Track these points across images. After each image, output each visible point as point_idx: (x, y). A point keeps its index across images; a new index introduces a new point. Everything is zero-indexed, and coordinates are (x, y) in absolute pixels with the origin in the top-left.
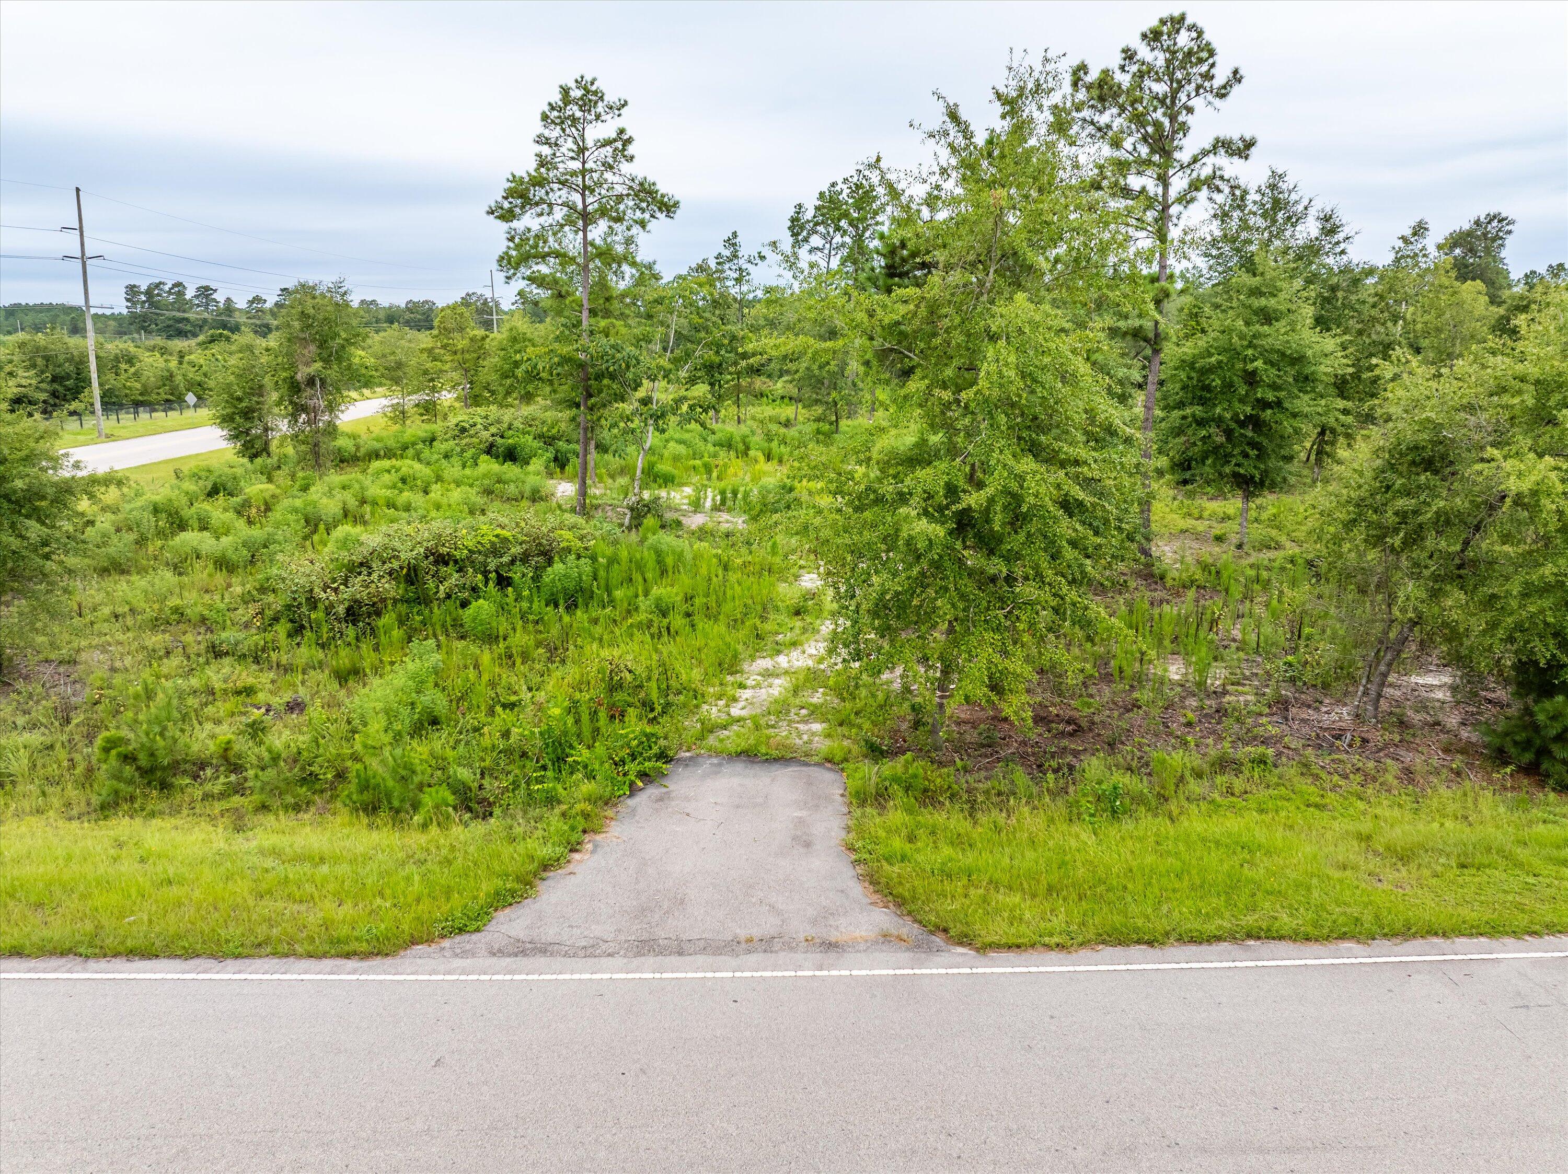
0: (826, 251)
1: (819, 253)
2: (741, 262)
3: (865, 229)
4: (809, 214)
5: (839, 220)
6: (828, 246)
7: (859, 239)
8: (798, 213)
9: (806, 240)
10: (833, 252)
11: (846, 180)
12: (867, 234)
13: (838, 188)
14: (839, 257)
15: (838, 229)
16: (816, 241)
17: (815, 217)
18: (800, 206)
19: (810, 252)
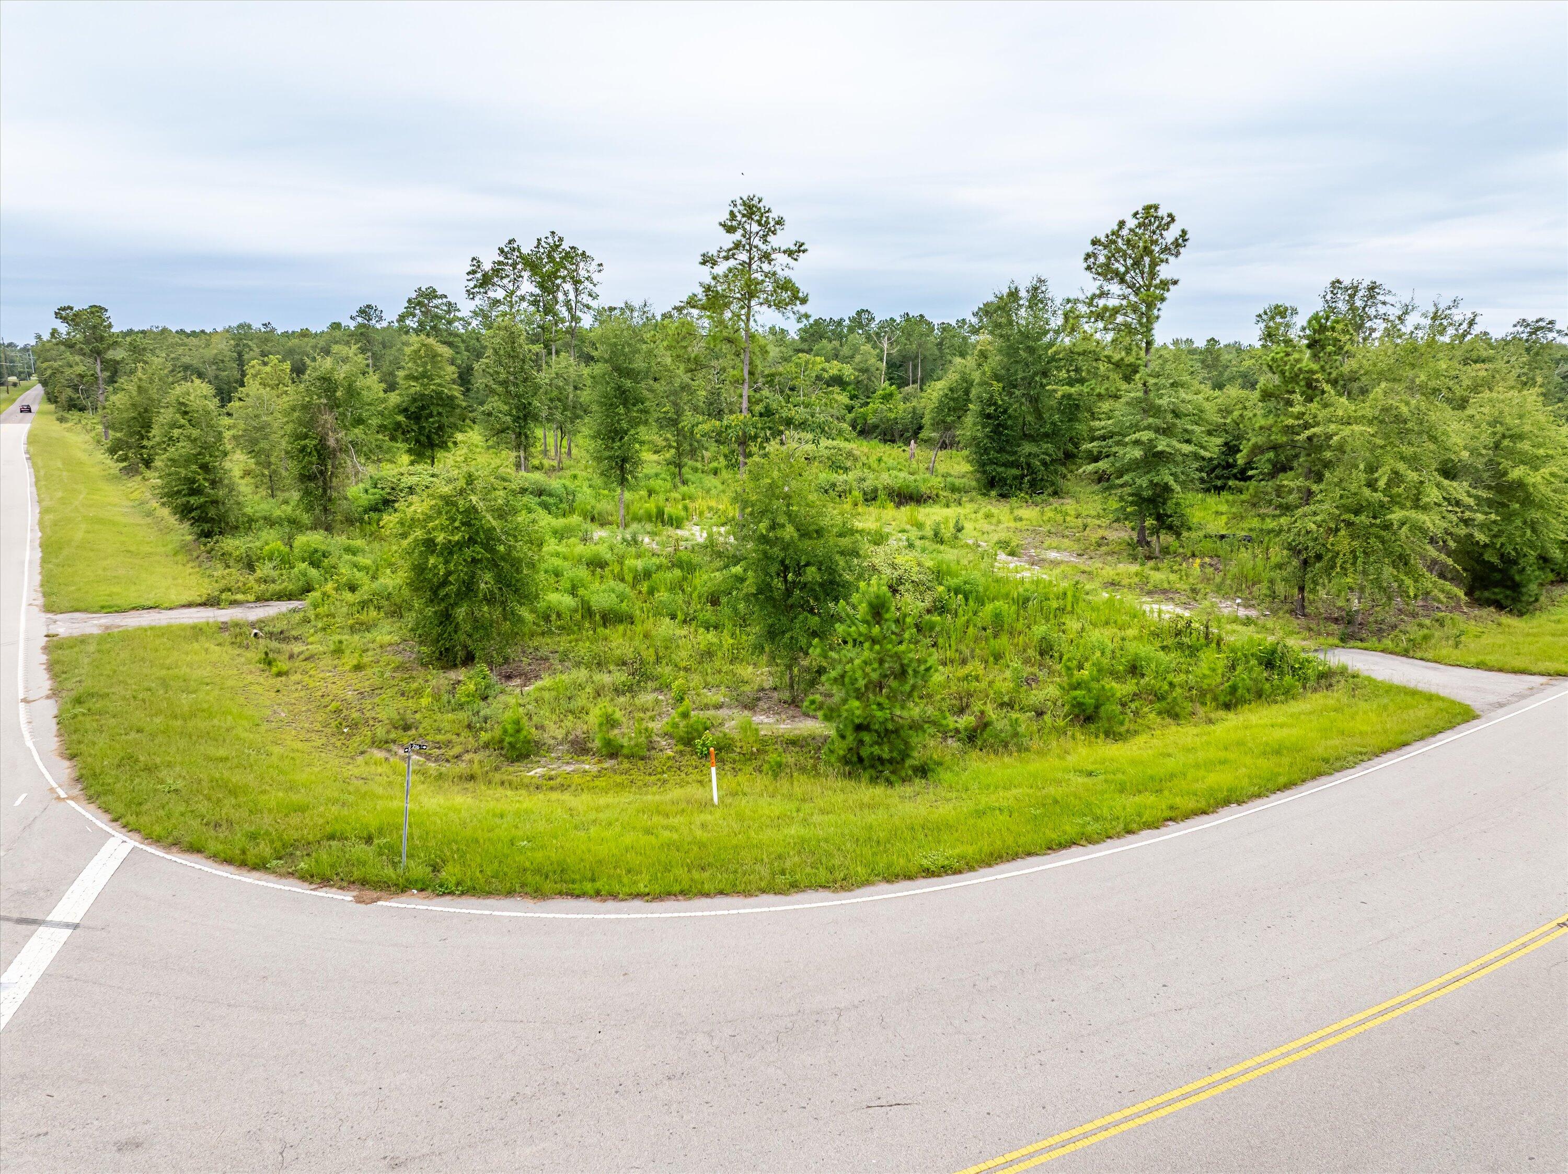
18: (478, 260)
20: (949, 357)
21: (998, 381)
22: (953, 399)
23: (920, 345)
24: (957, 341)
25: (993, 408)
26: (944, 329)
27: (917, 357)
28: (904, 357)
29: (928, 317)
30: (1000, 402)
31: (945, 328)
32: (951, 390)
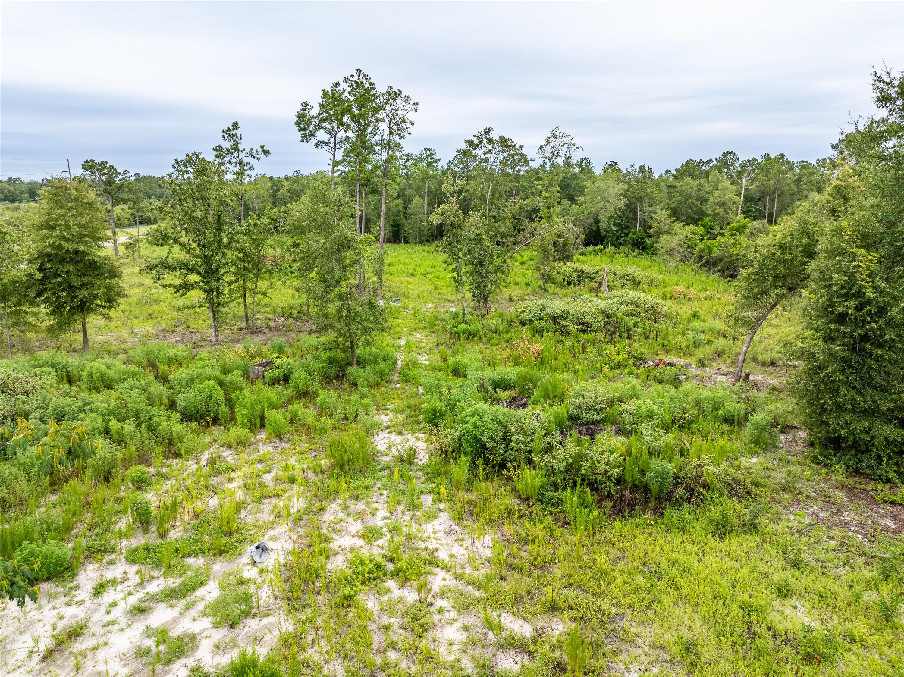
0: (332, 145)
1: (325, 147)
2: (241, 155)
3: (367, 125)
4: (315, 111)
5: (343, 115)
6: (332, 140)
7: (361, 134)
8: (305, 110)
9: (313, 135)
10: (338, 146)
11: (346, 80)
12: (369, 130)
13: (340, 88)
14: (342, 149)
15: (341, 124)
16: (322, 135)
17: (320, 114)
18: (306, 104)
19: (317, 145)
20: (806, 192)
21: (868, 247)
22: (784, 262)
23: (778, 182)
24: (816, 178)
25: (853, 303)
26: (803, 167)
27: (774, 192)
28: (763, 192)
29: (788, 157)
30: (870, 294)
31: (804, 165)
32: (782, 247)
